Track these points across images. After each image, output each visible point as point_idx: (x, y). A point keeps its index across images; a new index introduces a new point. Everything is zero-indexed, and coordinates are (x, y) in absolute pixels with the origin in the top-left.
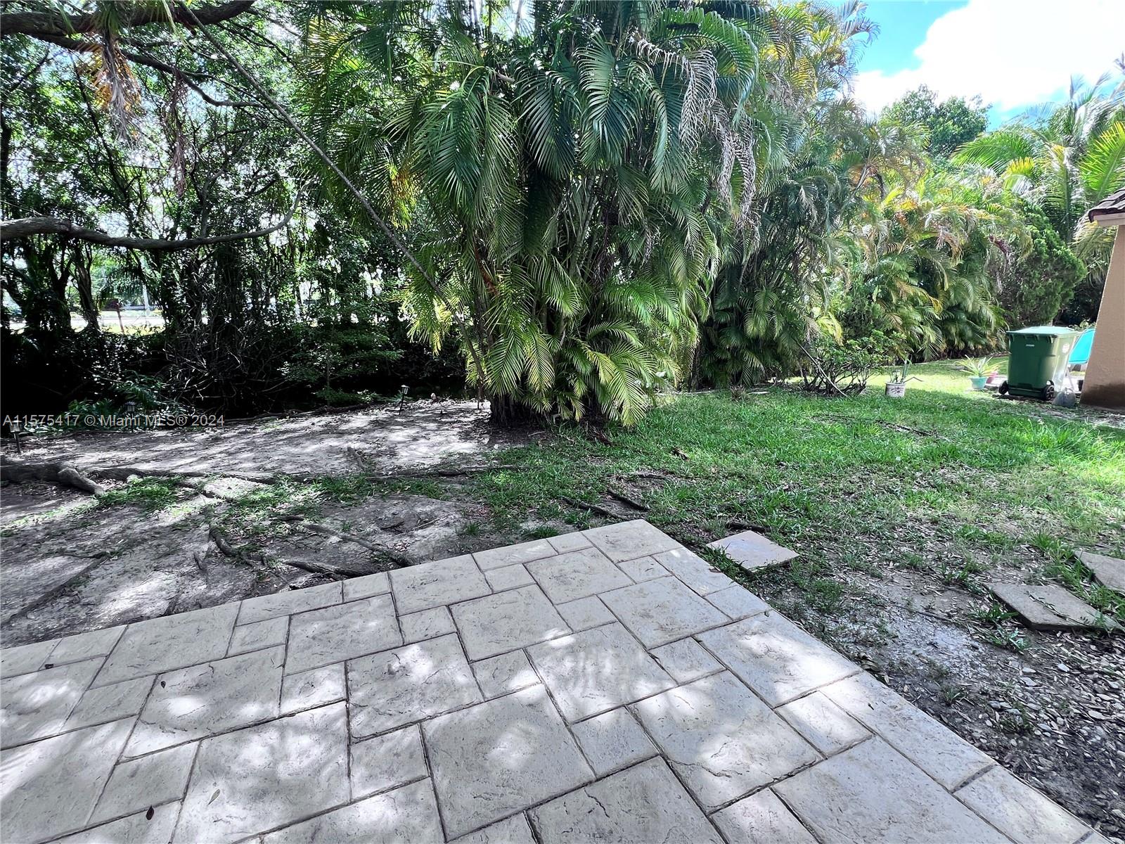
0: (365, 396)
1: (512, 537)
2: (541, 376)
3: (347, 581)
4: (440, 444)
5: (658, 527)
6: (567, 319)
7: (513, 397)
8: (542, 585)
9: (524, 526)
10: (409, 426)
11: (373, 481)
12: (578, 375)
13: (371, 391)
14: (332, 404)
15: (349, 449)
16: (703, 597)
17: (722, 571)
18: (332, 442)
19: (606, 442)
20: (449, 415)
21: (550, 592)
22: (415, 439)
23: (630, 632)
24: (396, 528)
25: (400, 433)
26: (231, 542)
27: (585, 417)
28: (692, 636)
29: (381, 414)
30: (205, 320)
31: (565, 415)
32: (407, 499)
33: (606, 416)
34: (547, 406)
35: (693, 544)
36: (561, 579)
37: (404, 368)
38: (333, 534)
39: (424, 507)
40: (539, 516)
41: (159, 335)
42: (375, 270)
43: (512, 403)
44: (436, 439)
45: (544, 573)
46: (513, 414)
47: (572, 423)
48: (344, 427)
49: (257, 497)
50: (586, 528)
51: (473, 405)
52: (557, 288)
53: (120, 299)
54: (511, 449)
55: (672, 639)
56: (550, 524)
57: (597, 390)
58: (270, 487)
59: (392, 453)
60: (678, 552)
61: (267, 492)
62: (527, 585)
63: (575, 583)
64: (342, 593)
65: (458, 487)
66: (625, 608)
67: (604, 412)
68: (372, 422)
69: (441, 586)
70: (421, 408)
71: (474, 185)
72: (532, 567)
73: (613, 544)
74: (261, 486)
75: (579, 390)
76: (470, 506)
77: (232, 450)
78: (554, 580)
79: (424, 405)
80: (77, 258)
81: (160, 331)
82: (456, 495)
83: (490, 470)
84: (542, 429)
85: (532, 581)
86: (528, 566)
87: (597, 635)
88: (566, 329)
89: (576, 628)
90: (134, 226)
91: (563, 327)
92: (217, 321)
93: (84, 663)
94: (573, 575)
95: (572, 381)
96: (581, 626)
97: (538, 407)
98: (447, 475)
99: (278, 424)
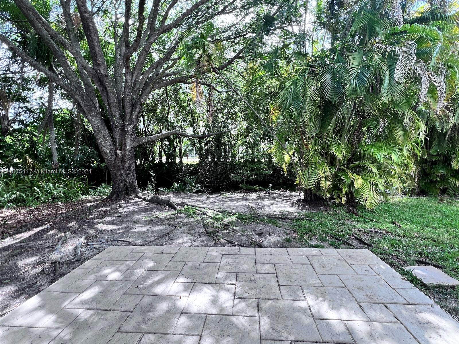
0: (256, 187)
1: (304, 246)
2: (326, 183)
3: (241, 248)
4: (281, 207)
5: (376, 254)
6: (339, 159)
7: (313, 191)
8: (314, 266)
9: (310, 243)
10: (271, 199)
11: (254, 217)
12: (344, 184)
13: (259, 186)
14: (245, 190)
15: (248, 205)
16: (394, 289)
17: (409, 280)
18: (243, 203)
19: (356, 215)
20: (286, 197)
21: (316, 269)
22: (272, 205)
23: (351, 293)
24: (260, 234)
25: (267, 202)
26: (209, 229)
27: (347, 202)
28: (384, 304)
29: (261, 194)
30: (210, 160)
31: (337, 201)
32: (266, 225)
33: (358, 203)
34: (328, 196)
35: (394, 266)
36: (322, 265)
37: (273, 178)
38: (239, 232)
39: (269, 228)
40: (318, 240)
41: (197, 164)
42: (265, 141)
43: (313, 194)
44: (280, 205)
45: (315, 261)
46: (313, 198)
47: (340, 204)
48: (248, 198)
49: (217, 217)
50: (338, 248)
51: (298, 194)
52: (334, 146)
53: (188, 153)
54: (310, 212)
55: (371, 302)
56: (322, 244)
57: (353, 191)
58: (222, 214)
59: (263, 208)
60: (384, 266)
61: (220, 216)
62: (307, 264)
63: (329, 268)
64: (239, 251)
65: (286, 224)
66: (350, 284)
67: (357, 201)
68: (258, 197)
69: (273, 257)
70: (276, 193)
71: (300, 110)
72: (310, 258)
73: (350, 257)
74: (219, 213)
75: (344, 190)
76: (289, 231)
77: (212, 201)
78: (319, 265)
79: (278, 193)
80: (180, 141)
81: (197, 163)
82: (284, 226)
83: (299, 219)
84: (326, 206)
85: (309, 263)
86: (308, 257)
87: (334, 290)
88: (339, 163)
89: (325, 285)
90: (195, 131)
91: (338, 162)
92: (213, 160)
93: (170, 254)
94: (328, 265)
95: (341, 186)
96: (328, 285)
97: (324, 196)
98: (282, 219)
99: (227, 195)
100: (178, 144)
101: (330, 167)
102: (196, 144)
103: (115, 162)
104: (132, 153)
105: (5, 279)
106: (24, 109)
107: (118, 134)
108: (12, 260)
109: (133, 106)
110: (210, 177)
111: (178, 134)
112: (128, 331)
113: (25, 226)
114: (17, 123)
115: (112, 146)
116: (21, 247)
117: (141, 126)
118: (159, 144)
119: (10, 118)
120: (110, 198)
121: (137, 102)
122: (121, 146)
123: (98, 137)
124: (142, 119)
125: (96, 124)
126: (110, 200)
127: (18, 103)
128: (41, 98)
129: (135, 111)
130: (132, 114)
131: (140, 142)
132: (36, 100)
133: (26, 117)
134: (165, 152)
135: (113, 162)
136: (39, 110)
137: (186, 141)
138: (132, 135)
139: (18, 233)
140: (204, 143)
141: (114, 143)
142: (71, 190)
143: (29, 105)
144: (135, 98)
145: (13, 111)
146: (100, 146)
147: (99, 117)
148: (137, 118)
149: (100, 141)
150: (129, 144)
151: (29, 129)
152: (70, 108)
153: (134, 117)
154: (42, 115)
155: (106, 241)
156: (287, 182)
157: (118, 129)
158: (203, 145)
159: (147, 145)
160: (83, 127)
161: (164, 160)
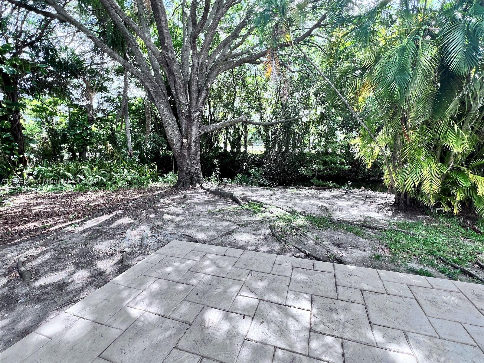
0: (330, 184)
1: (401, 269)
2: (432, 186)
3: (315, 261)
4: (364, 211)
6: (456, 155)
7: (410, 194)
8: (420, 302)
9: (410, 265)
10: (349, 200)
11: (331, 221)
12: (460, 188)
13: (333, 182)
14: (316, 186)
15: (322, 206)
18: (314, 201)
20: (369, 198)
21: (424, 307)
22: (352, 207)
24: (339, 245)
25: (345, 203)
26: (276, 232)
27: (461, 213)
29: (336, 193)
31: (446, 210)
32: (345, 233)
34: (433, 202)
36: (434, 303)
37: (350, 174)
38: (312, 239)
39: (351, 238)
40: (420, 262)
42: (342, 130)
43: (408, 197)
44: (362, 208)
45: (421, 295)
46: (409, 203)
48: (320, 196)
49: (286, 218)
50: (455, 279)
51: (384, 195)
52: (451, 137)
53: (254, 142)
54: (405, 222)
56: (428, 269)
57: (474, 198)
58: (291, 215)
59: (340, 211)
61: (289, 216)
62: (409, 298)
64: (313, 265)
65: (372, 234)
68: (333, 196)
69: (359, 279)
70: (356, 193)
72: (414, 289)
73: (478, 296)
74: (288, 213)
75: (459, 196)
76: (378, 246)
78: (428, 302)
79: (357, 191)
80: (245, 129)
81: (263, 153)
82: (370, 237)
83: (391, 230)
84: (427, 215)
85: (413, 297)
86: (411, 287)
87: (460, 348)
88: (455, 160)
89: (442, 336)
90: (262, 118)
91: (452, 159)
92: (280, 150)
93: (233, 258)
94: (443, 304)
95: (454, 191)
96: (446, 337)
97: (427, 202)
98: (367, 227)
99: (295, 191)
100: (244, 132)
101: (440, 164)
102: (263, 133)
103: (181, 151)
104: (197, 141)
105: (81, 263)
106: (105, 99)
107: (184, 121)
108: (89, 243)
109: (199, 91)
110: (277, 169)
111: (245, 122)
112: (185, 350)
113: (103, 210)
114: (100, 112)
115: (179, 134)
116: (98, 231)
117: (207, 114)
118: (224, 132)
119: (95, 108)
120: (176, 187)
121: (203, 87)
122: (187, 134)
123: (166, 125)
124: (208, 106)
125: (164, 112)
126: (176, 189)
127: (100, 93)
128: (119, 88)
129: (201, 96)
130: (198, 100)
131: (206, 131)
132: (115, 89)
133: (107, 107)
134: (230, 141)
135: (179, 151)
136: (118, 99)
137: (252, 129)
138: (198, 122)
139: (97, 216)
140: (271, 131)
141: (181, 132)
142: (143, 177)
143: (109, 95)
144: (201, 83)
145: (97, 101)
146: (167, 134)
147: (166, 104)
148: (203, 105)
149: (168, 129)
150: (195, 132)
151: (110, 117)
152: (143, 96)
153: (200, 104)
154: (119, 104)
155: (170, 233)
156: (367, 178)
157: (184, 117)
158: (270, 133)
159: (212, 133)
160: (154, 116)
161: (229, 149)
